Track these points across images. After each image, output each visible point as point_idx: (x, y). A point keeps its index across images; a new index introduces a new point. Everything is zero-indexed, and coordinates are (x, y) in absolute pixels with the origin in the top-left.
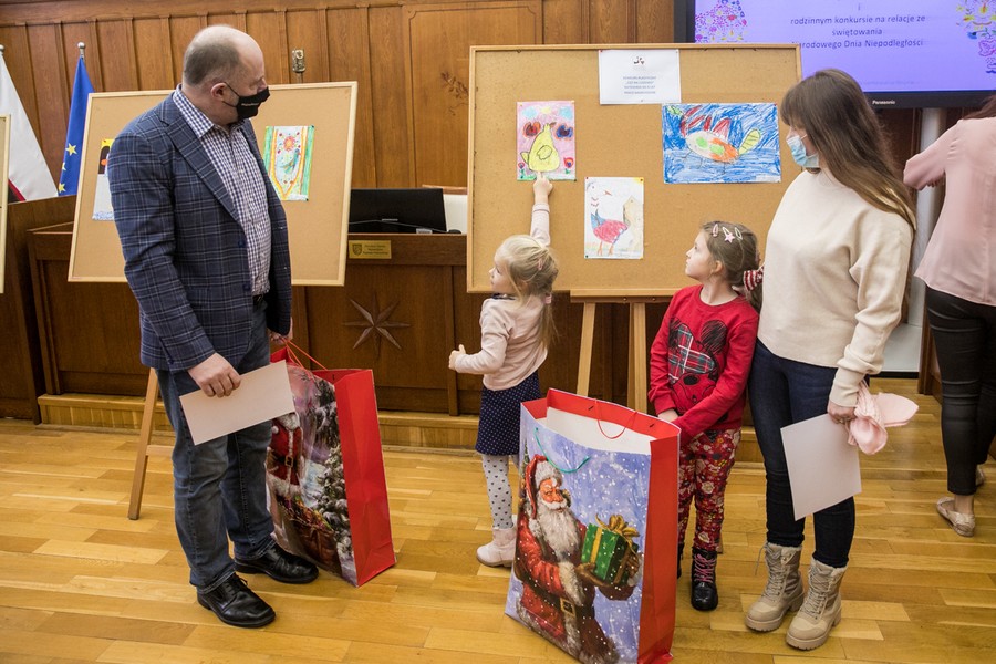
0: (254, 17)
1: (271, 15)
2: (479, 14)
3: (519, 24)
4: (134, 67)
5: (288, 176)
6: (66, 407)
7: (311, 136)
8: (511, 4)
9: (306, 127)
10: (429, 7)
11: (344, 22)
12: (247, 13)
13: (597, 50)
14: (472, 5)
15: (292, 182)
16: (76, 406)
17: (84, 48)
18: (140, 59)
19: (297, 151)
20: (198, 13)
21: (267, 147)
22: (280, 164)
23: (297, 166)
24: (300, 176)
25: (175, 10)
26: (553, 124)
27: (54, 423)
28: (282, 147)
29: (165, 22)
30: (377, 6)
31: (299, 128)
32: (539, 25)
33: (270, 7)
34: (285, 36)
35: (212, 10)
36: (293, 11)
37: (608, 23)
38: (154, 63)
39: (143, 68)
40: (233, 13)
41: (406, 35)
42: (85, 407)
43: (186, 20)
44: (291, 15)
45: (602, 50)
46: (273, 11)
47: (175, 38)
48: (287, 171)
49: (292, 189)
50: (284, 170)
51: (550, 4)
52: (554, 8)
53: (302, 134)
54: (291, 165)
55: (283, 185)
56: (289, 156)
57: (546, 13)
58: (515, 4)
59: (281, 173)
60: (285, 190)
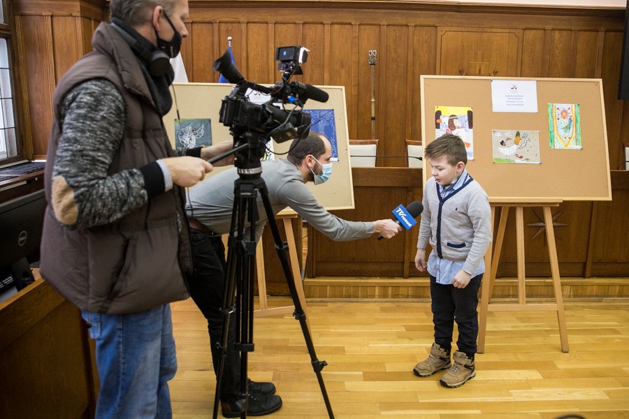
0: (336, 26)
1: (347, 26)
2: (485, 36)
3: (509, 43)
4: (244, 54)
5: (566, 135)
6: (324, 286)
7: (578, 110)
8: (505, 31)
9: (574, 105)
10: (455, 29)
11: (398, 34)
12: (332, 24)
14: (481, 30)
15: (569, 138)
16: (333, 285)
17: (231, 40)
18: (249, 49)
19: (570, 119)
20: (296, 22)
21: (550, 116)
22: (560, 127)
23: (571, 128)
24: (574, 134)
25: (280, 19)
27: (313, 297)
28: (560, 116)
29: (271, 26)
30: (420, 26)
31: (570, 105)
32: (520, 44)
33: (348, 21)
34: (357, 40)
35: (306, 21)
36: (363, 25)
37: (560, 46)
38: (260, 52)
39: (252, 55)
40: (322, 23)
41: (439, 45)
42: (340, 286)
43: (286, 25)
44: (362, 27)
46: (350, 24)
47: (277, 37)
48: (565, 131)
49: (571, 142)
50: (563, 130)
51: (528, 32)
52: (530, 35)
53: (572, 109)
54: (568, 127)
55: (564, 139)
56: (565, 122)
57: (525, 38)
58: (508, 31)
59: (562, 132)
60: (566, 142)
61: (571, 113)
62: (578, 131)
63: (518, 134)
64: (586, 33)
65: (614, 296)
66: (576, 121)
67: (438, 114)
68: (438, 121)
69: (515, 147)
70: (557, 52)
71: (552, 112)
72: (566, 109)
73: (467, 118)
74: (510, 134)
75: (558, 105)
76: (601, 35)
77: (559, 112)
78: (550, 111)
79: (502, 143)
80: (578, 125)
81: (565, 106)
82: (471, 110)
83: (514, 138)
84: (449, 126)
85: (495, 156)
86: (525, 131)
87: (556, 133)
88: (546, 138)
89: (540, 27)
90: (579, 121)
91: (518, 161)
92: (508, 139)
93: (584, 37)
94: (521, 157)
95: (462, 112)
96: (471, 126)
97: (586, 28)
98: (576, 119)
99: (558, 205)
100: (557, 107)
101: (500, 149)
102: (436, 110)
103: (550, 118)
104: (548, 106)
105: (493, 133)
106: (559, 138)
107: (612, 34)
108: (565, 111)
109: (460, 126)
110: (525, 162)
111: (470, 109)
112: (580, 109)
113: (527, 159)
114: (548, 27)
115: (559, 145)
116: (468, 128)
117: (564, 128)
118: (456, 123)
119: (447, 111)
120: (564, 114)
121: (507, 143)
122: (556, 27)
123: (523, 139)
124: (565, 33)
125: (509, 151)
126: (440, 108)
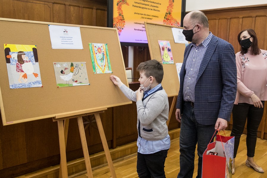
5: (102, 64)
8: (41, 3)
9: (104, 44)
13: (171, 27)
15: (104, 66)
19: (103, 53)
21: (91, 51)
22: (98, 59)
23: (105, 60)
24: (107, 64)
26: (167, 47)
28: (97, 52)
31: (102, 44)
32: (52, 12)
45: (172, 27)
48: (101, 62)
49: (105, 69)
50: (100, 61)
51: (55, 5)
52: (57, 7)
53: (103, 46)
54: (102, 59)
55: (102, 67)
56: (100, 56)
57: (54, 8)
58: (43, 3)
59: (99, 62)
60: (103, 69)
61: (103, 50)
62: (109, 62)
63: (72, 65)
64: (87, 9)
65: (129, 155)
66: (107, 55)
67: (7, 51)
68: (8, 57)
69: (71, 74)
70: (73, 18)
71: (92, 49)
72: (100, 47)
73: (32, 53)
74: (67, 65)
75: (95, 44)
76: (94, 11)
77: (96, 49)
78: (90, 48)
79: (62, 72)
80: (108, 57)
81: (99, 45)
82: (36, 47)
83: (70, 68)
84: (18, 61)
85: (58, 82)
86: (77, 63)
87: (96, 63)
88: (91, 67)
89: (62, 2)
90: (108, 54)
91: (75, 84)
92: (66, 69)
93: (86, 11)
94: (76, 81)
95: (28, 49)
96: (37, 60)
97: (87, 6)
98: (107, 53)
99: (104, 112)
100: (95, 45)
101: (61, 76)
102: (5, 47)
103: (92, 53)
104: (89, 44)
105: (54, 65)
106: (98, 67)
107: (99, 11)
108: (99, 48)
109: (28, 60)
110: (80, 84)
111: (34, 46)
112: (108, 47)
113: (81, 82)
114: (67, 3)
115: (99, 71)
116: (34, 62)
117: (100, 60)
118: (24, 58)
119: (15, 49)
120: (99, 50)
121: (65, 71)
122: (71, 4)
123: (76, 68)
124: (76, 8)
125: (67, 78)
126: (8, 46)
